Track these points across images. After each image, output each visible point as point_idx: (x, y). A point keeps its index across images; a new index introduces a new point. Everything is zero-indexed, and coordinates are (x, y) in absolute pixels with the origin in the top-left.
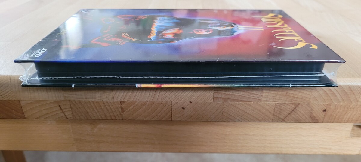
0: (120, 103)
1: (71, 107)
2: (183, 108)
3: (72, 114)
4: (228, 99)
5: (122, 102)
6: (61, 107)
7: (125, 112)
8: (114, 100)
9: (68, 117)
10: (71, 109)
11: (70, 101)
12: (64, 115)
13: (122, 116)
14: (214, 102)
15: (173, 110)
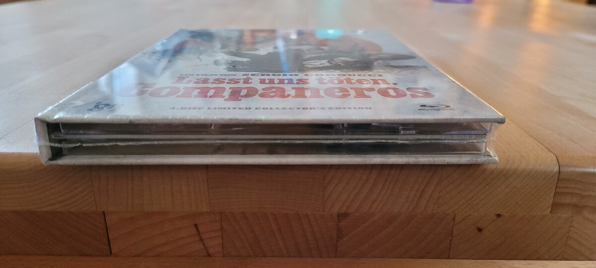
0: (336, 218)
1: (222, 226)
2: (480, 230)
3: (223, 243)
4: (584, 207)
5: (342, 216)
6: (199, 228)
7: (345, 239)
8: (323, 211)
9: (211, 251)
10: (221, 234)
11: (221, 213)
12: (203, 247)
13: (336, 250)
14: (553, 215)
15: (455, 232)
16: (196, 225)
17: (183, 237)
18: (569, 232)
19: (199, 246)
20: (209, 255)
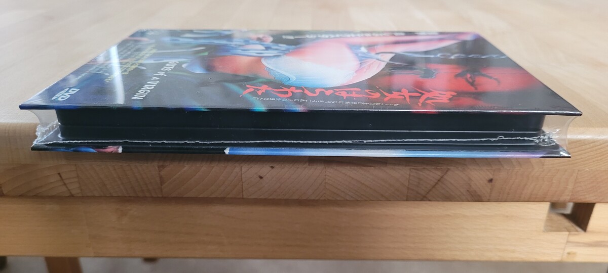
0: (157, 169)
2: (261, 178)
3: (80, 187)
4: (332, 161)
5: (161, 168)
6: (62, 176)
7: (166, 184)
8: (147, 164)
9: (74, 192)
11: (75, 165)
12: (66, 189)
13: (162, 191)
14: (311, 167)
15: (244, 180)
16: (59, 174)
17: (51, 183)
18: (325, 179)
19: (64, 189)
20: (72, 196)
